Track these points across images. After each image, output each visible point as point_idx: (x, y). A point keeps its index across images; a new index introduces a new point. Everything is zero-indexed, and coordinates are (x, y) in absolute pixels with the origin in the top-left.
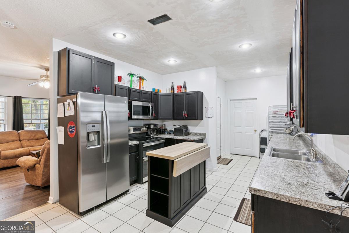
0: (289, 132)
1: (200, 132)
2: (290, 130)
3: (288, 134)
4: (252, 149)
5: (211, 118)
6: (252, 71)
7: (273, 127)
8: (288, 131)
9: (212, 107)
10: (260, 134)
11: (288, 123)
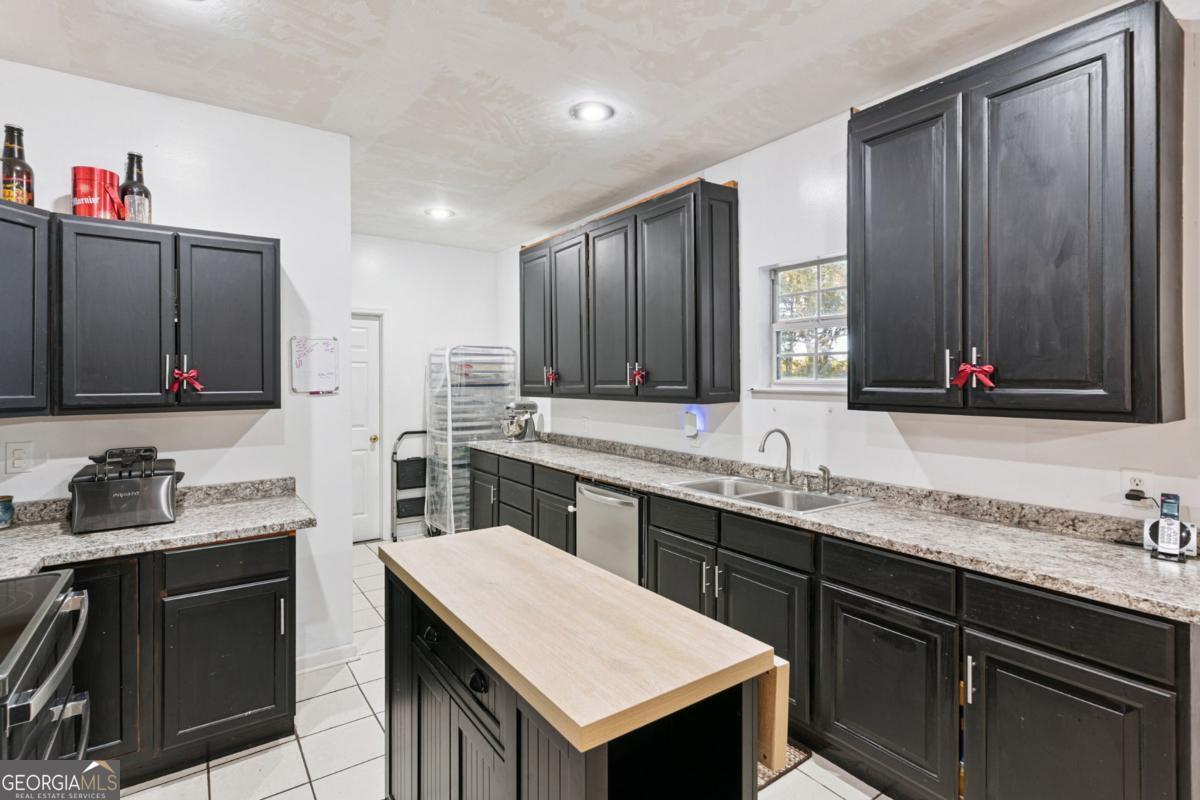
0: (517, 433)
1: (256, 477)
2: (520, 426)
3: (514, 440)
4: (362, 513)
5: (330, 392)
6: (420, 210)
7: (465, 420)
8: (514, 429)
9: (335, 339)
10: (395, 447)
11: (512, 405)
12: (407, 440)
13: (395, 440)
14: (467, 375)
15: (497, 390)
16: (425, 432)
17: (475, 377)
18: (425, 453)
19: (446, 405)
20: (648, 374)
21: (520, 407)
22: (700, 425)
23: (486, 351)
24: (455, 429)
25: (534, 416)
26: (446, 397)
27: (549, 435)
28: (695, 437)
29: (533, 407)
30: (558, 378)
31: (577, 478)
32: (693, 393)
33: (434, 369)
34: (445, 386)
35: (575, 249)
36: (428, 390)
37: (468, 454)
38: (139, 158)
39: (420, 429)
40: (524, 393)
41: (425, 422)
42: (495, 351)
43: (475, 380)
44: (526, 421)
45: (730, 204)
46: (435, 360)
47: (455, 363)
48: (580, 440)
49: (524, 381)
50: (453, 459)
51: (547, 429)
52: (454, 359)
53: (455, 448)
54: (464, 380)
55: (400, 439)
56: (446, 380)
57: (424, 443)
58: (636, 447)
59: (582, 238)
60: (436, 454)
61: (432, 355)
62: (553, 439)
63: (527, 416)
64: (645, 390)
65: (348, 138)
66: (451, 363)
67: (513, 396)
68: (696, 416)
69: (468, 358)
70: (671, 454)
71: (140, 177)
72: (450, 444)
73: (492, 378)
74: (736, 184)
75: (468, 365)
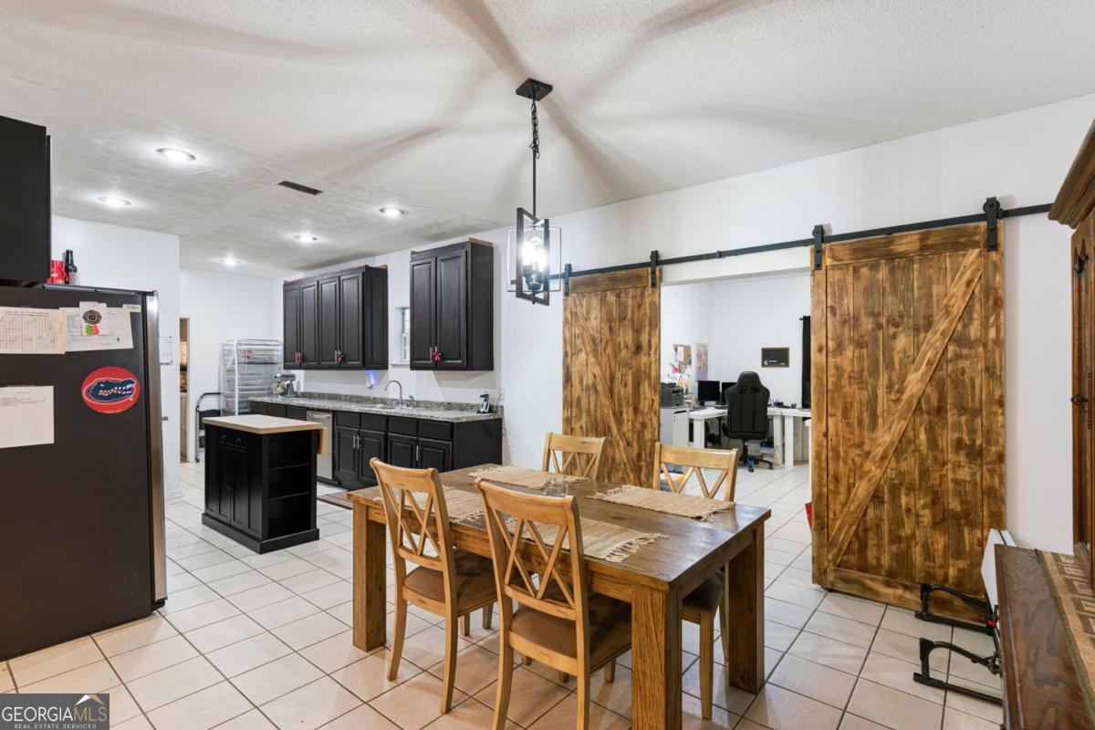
0: (282, 392)
2: (284, 388)
3: (279, 396)
5: (168, 364)
6: (218, 261)
7: (247, 385)
8: (280, 390)
9: (170, 337)
10: (198, 403)
11: (279, 375)
12: (207, 399)
13: (198, 398)
14: (248, 357)
15: (269, 366)
16: (219, 394)
17: (255, 358)
18: (219, 406)
19: (234, 375)
20: (345, 357)
21: (283, 376)
22: (373, 382)
23: (264, 342)
24: (241, 390)
25: (294, 382)
26: (234, 371)
27: (302, 393)
28: (371, 387)
29: (293, 377)
30: (304, 359)
31: (308, 409)
32: (361, 366)
33: (225, 353)
34: (233, 364)
35: (312, 288)
36: (222, 366)
37: (249, 405)
38: (72, 252)
39: (216, 391)
40: (286, 367)
41: (219, 387)
42: (269, 343)
43: (252, 360)
44: (288, 385)
45: (383, 276)
46: (226, 347)
47: (240, 350)
48: (319, 394)
49: (285, 361)
50: (239, 409)
51: (302, 390)
52: (240, 347)
53: (240, 402)
54: (247, 360)
55: (202, 397)
56: (234, 360)
57: (219, 400)
58: (346, 396)
59: (316, 283)
60: (227, 406)
61: (224, 345)
62: (304, 395)
63: (289, 382)
64: (343, 365)
65: (177, 237)
66: (237, 350)
67: (280, 371)
68: (371, 377)
69: (249, 347)
70: (361, 397)
71: (72, 261)
72: (237, 400)
73: (267, 360)
74: (386, 266)
75: (250, 351)
